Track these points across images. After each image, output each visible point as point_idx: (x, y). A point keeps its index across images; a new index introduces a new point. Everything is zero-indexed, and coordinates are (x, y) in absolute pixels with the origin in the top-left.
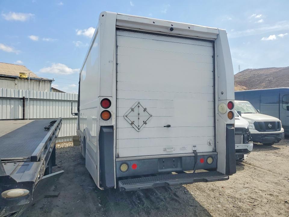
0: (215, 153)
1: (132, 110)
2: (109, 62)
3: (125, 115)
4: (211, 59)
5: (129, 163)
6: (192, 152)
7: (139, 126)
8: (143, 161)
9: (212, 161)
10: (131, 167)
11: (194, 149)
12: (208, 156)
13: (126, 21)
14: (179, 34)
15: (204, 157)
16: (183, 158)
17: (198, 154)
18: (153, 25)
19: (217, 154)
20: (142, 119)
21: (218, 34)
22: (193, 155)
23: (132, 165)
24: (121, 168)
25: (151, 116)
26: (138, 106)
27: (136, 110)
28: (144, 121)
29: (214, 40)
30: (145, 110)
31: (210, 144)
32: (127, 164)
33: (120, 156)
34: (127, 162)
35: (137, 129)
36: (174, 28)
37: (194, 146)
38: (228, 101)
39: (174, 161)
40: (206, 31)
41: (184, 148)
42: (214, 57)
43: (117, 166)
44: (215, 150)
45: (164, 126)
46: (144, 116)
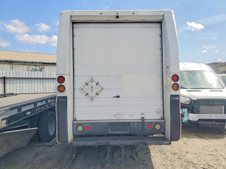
0: (163, 121)
1: (87, 84)
2: (63, 48)
3: (81, 88)
4: (159, 38)
5: (84, 125)
6: (141, 118)
7: (92, 97)
8: (95, 124)
9: (160, 127)
10: (85, 128)
11: (142, 116)
12: (156, 123)
13: (78, 15)
14: (126, 20)
15: (152, 124)
16: (130, 123)
17: (145, 121)
18: (100, 15)
19: (165, 121)
20: (95, 91)
21: (164, 15)
22: (141, 121)
23: (86, 127)
24: (78, 128)
25: (103, 89)
26: (91, 81)
27: (90, 84)
28: (96, 93)
29: (161, 21)
30: (97, 84)
31: (158, 112)
32: (82, 126)
33: (77, 119)
34: (82, 124)
35: (91, 99)
36: (120, 15)
37: (142, 114)
38: (172, 75)
39: (124, 125)
40: (150, 14)
41: (132, 115)
42: (161, 36)
43: (74, 127)
44: (163, 118)
45: (114, 97)
46: (96, 89)
